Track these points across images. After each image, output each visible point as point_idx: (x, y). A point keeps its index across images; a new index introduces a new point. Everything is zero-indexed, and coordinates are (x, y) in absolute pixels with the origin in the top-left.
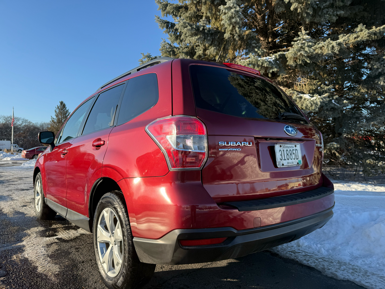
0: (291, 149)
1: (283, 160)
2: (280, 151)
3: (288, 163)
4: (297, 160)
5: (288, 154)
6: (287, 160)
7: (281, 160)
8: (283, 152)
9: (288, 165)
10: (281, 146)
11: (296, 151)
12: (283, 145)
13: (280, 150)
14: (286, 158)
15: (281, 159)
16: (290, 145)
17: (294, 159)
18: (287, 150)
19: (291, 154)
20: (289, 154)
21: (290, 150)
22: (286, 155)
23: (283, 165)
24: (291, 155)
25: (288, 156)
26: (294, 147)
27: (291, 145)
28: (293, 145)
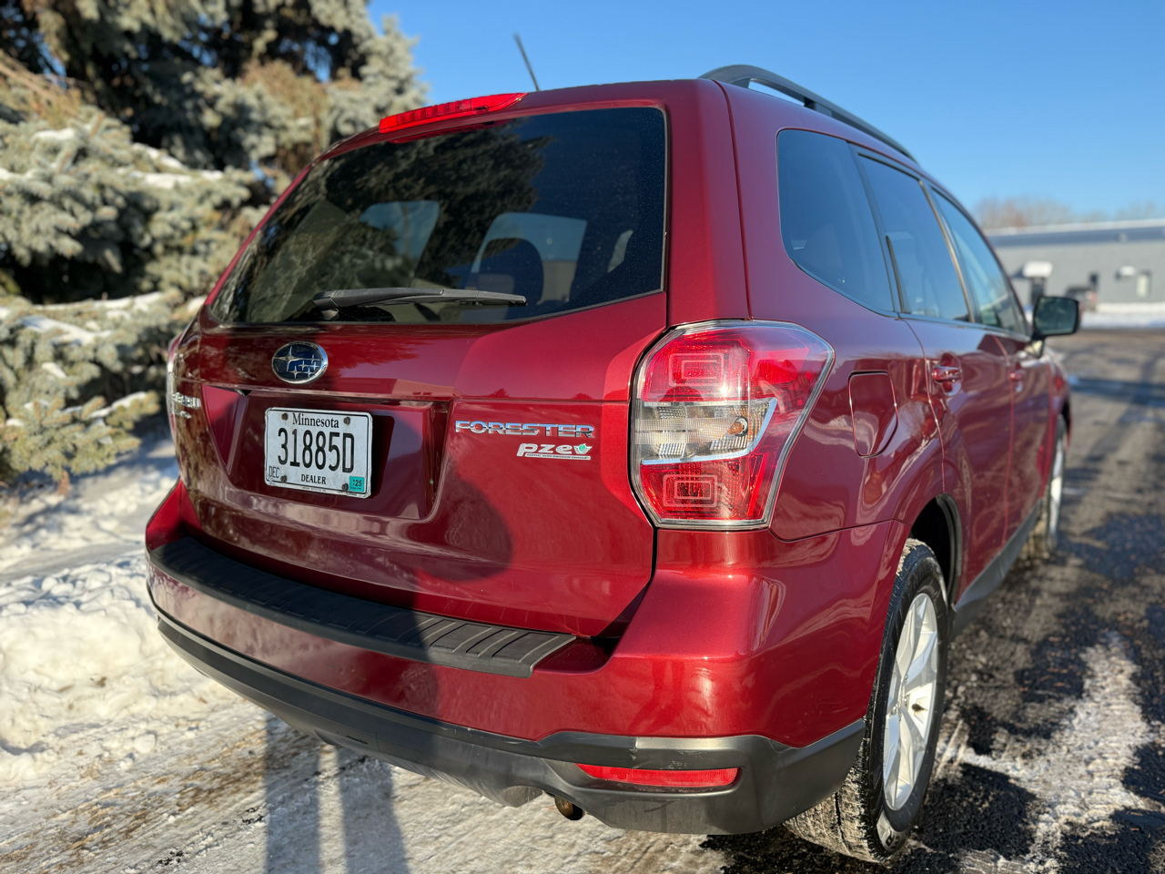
0: (327, 431)
1: (288, 463)
2: (283, 434)
3: (305, 478)
4: (348, 475)
5: (308, 448)
6: (302, 464)
7: (283, 462)
8: (291, 437)
9: (305, 483)
10: (285, 417)
11: (348, 440)
12: (297, 414)
13: (282, 430)
14: (299, 460)
15: (283, 459)
16: (324, 417)
17: (333, 468)
18: (308, 432)
19: (320, 449)
20: (314, 448)
21: (321, 433)
22: (300, 448)
23: (284, 479)
24: (320, 454)
25: (307, 452)
26: (341, 423)
27: (330, 417)
28: (335, 418)
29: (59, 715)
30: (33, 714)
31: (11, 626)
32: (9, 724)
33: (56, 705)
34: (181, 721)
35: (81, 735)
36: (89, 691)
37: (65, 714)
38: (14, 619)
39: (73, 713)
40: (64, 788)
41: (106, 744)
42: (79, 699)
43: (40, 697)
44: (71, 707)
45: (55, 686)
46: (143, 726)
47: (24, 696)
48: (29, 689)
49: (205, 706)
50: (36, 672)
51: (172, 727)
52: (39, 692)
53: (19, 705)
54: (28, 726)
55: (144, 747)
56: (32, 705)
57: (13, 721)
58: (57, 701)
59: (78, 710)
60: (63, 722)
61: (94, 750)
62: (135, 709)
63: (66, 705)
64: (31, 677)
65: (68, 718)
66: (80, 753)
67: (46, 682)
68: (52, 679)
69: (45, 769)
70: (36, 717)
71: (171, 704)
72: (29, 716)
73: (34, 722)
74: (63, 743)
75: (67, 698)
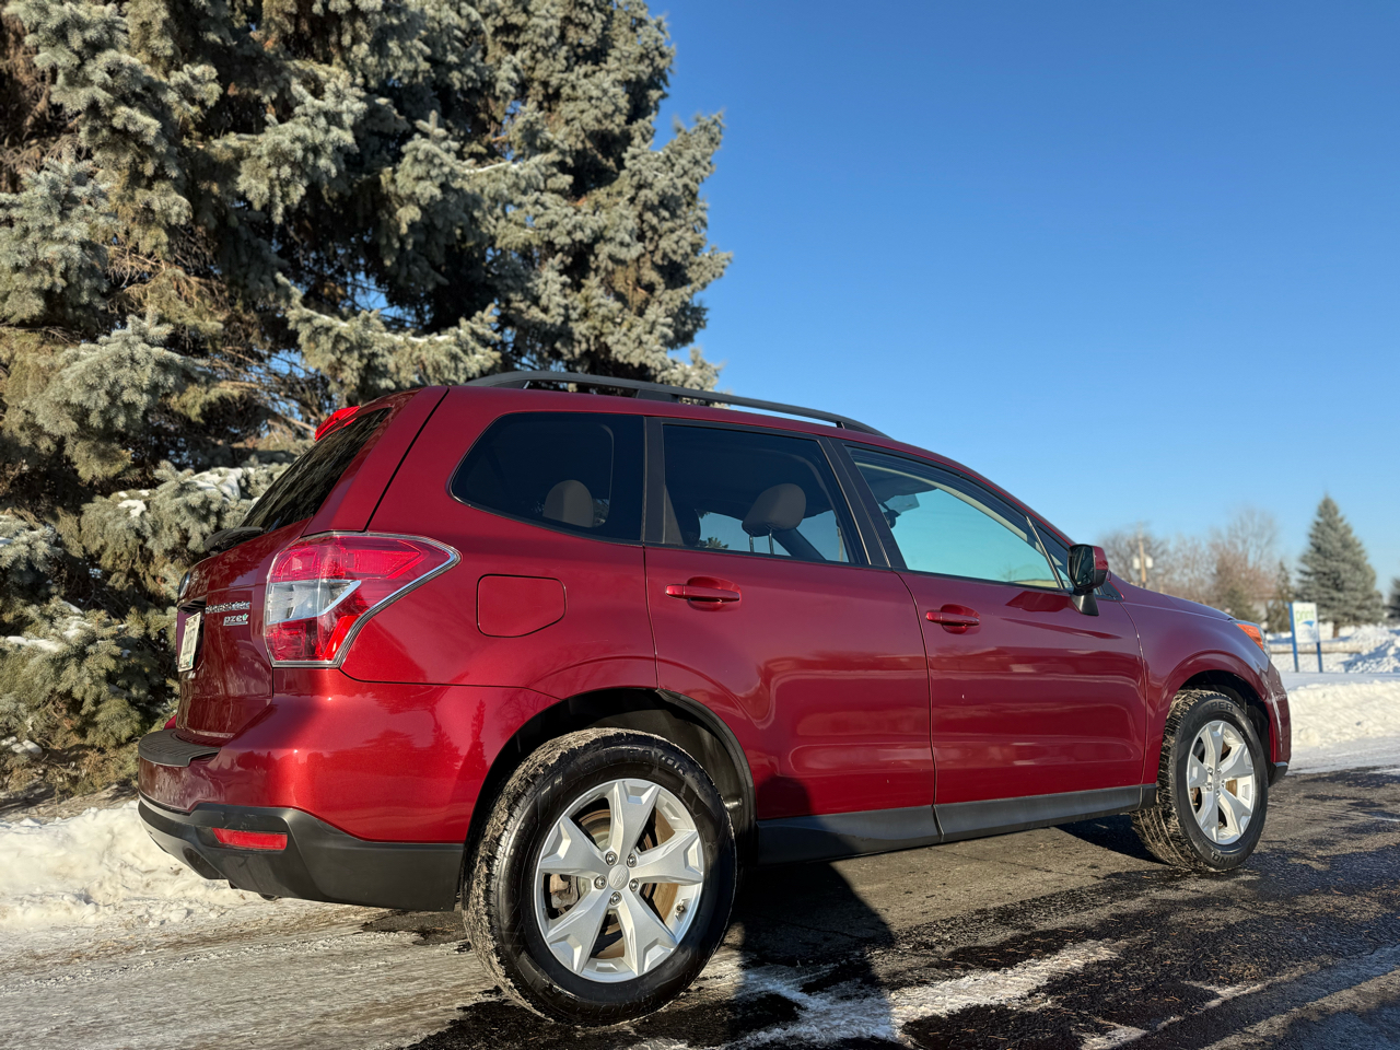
29: (137, 889)
30: (117, 883)
31: (123, 815)
32: (97, 885)
33: (137, 881)
34: (216, 908)
35: (140, 903)
36: (165, 876)
37: (142, 889)
38: (128, 811)
39: (148, 890)
40: (103, 930)
41: (151, 911)
42: (155, 880)
43: (128, 873)
44: (148, 885)
45: (143, 868)
46: (186, 905)
47: (116, 869)
48: (122, 865)
49: (242, 901)
50: (134, 855)
51: (207, 910)
52: (128, 868)
53: (110, 874)
54: (111, 891)
55: (176, 917)
56: (120, 877)
57: (101, 885)
58: (139, 878)
59: (152, 889)
60: (138, 895)
61: (140, 912)
62: (189, 893)
63: (145, 883)
64: (129, 858)
65: (142, 893)
66: (131, 913)
67: (137, 863)
68: (142, 862)
69: (102, 918)
70: (119, 886)
71: (216, 895)
72: (114, 884)
73: (116, 889)
74: (124, 904)
75: (146, 878)
